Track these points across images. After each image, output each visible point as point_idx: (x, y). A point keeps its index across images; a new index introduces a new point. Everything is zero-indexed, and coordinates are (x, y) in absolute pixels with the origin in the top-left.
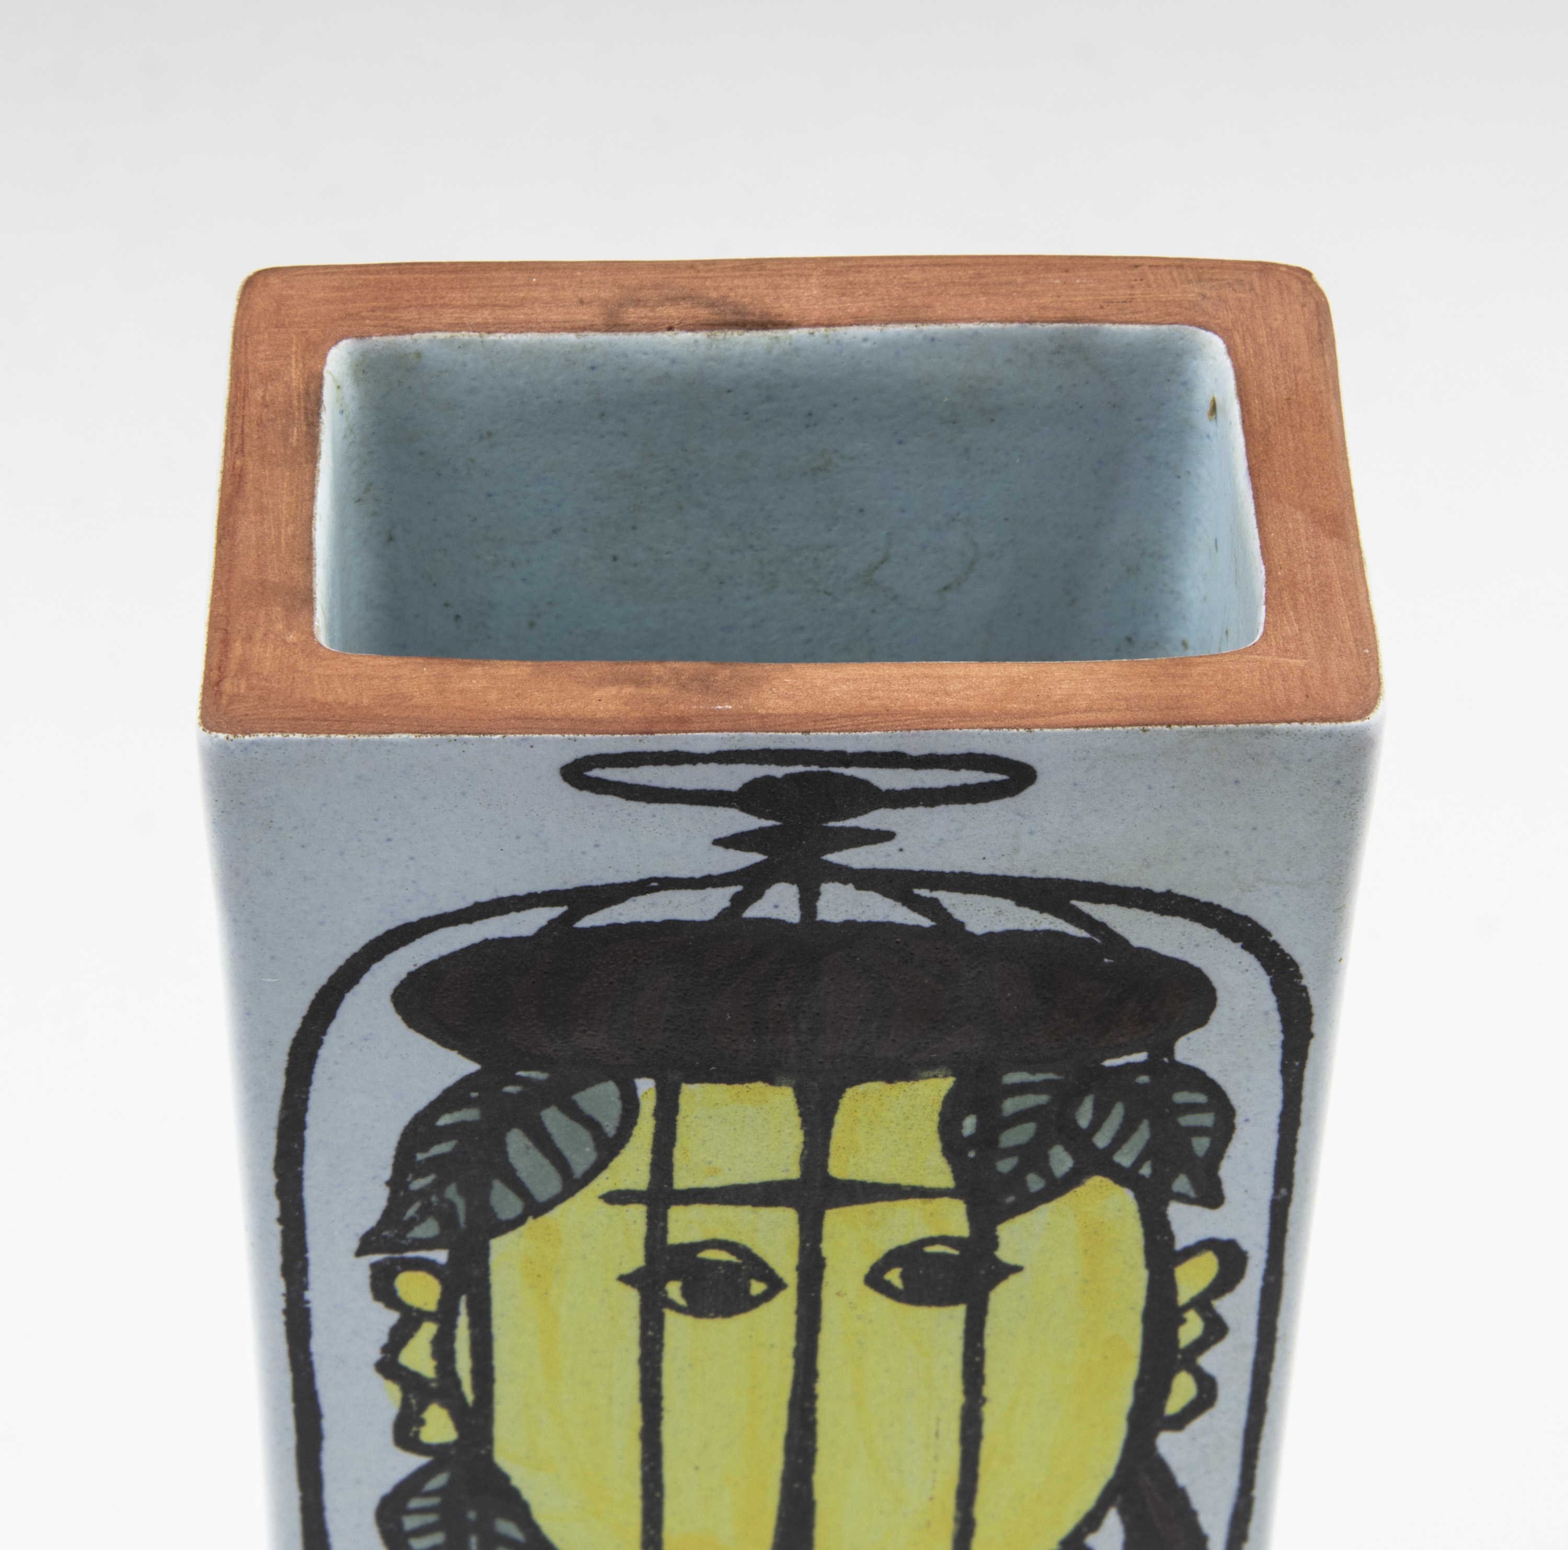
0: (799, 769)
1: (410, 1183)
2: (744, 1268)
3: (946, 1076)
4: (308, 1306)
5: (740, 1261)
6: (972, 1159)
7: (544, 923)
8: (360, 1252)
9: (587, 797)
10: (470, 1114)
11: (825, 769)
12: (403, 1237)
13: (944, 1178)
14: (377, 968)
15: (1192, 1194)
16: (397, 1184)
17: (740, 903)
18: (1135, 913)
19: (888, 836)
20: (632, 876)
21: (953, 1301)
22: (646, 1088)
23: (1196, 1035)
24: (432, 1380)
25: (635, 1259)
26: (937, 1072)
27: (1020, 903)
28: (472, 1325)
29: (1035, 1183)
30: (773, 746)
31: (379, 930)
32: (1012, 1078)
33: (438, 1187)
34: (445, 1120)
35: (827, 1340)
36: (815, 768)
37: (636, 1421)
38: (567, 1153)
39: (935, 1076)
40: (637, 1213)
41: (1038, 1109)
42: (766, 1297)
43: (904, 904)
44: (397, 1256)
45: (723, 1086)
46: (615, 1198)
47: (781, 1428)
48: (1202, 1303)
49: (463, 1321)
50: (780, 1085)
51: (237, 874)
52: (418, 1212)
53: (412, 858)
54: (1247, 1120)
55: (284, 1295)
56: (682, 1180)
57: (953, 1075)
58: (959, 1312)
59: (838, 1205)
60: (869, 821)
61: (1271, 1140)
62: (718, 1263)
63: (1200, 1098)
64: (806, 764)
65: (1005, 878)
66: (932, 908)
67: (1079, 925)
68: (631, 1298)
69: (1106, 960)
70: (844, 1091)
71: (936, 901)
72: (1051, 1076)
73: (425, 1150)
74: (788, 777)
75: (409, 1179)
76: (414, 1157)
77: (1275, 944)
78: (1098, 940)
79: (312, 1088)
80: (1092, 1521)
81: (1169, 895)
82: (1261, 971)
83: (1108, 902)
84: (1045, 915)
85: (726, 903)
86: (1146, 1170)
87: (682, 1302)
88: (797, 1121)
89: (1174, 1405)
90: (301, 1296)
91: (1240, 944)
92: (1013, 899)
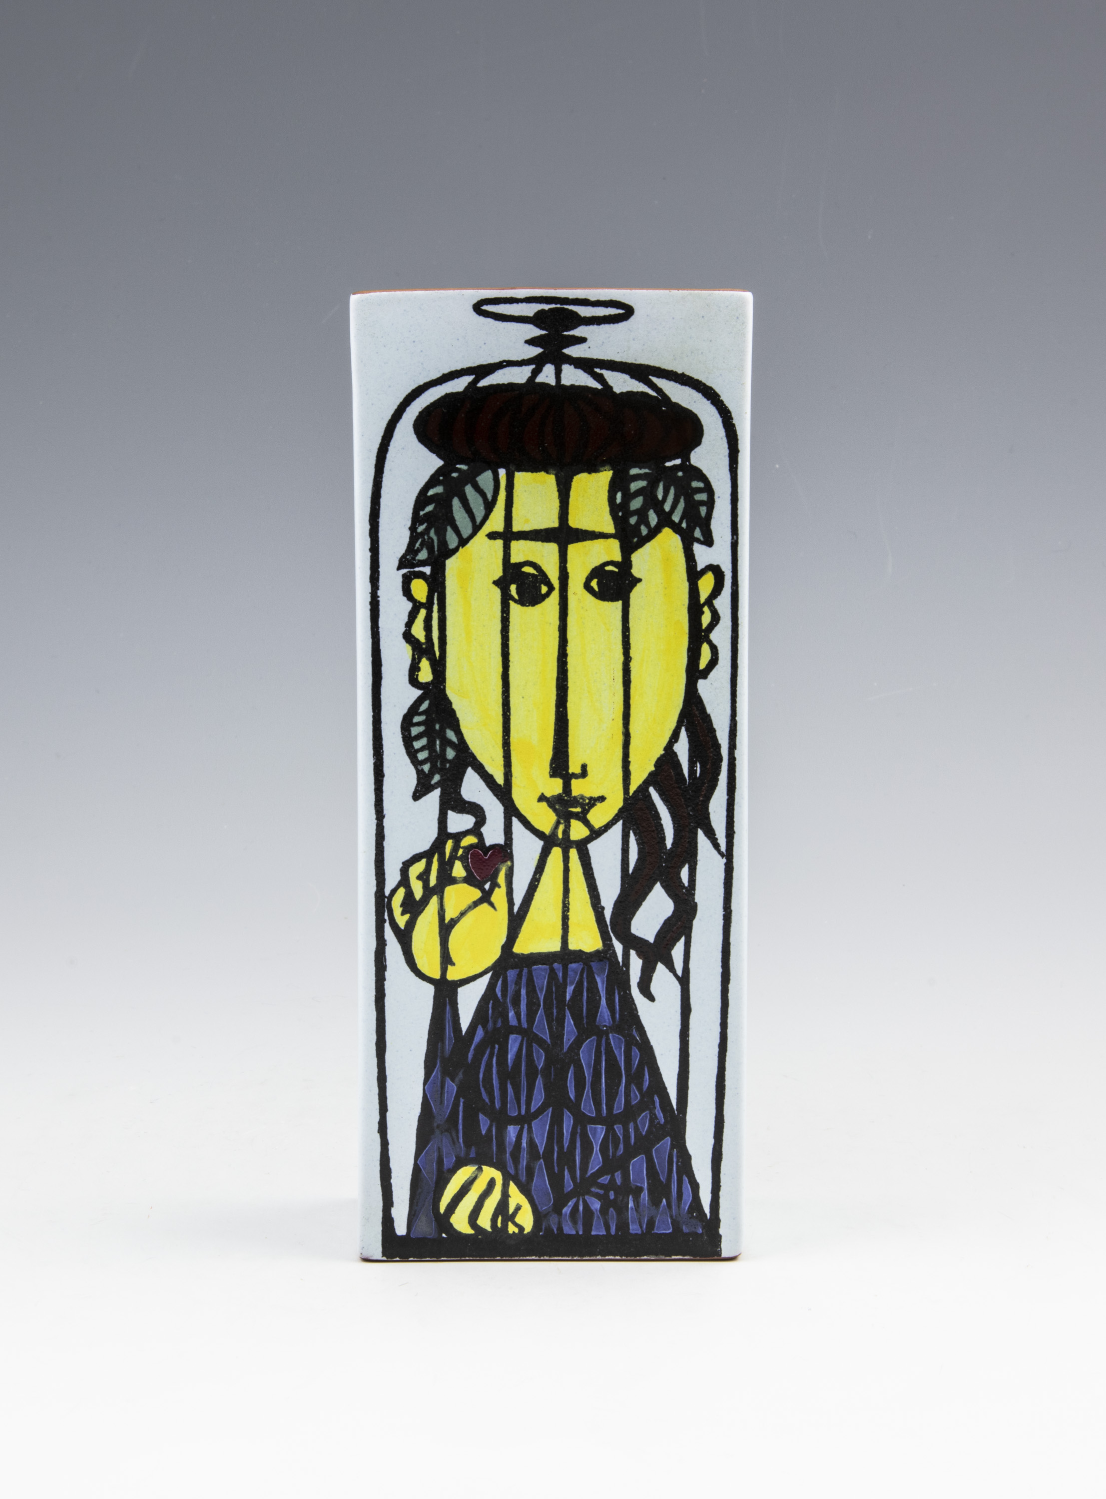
0: (553, 306)
1: (417, 528)
2: (539, 577)
3: (609, 470)
4: (378, 599)
5: (537, 574)
6: (621, 517)
7: (466, 384)
8: (399, 568)
9: (482, 319)
10: (439, 489)
11: (562, 306)
12: (414, 559)
13: (610, 529)
14: (408, 409)
15: (702, 539)
16: (413, 529)
17: (535, 373)
18: (672, 384)
19: (582, 340)
20: (496, 360)
21: (617, 600)
22: (502, 472)
23: (698, 450)
24: (423, 644)
25: (498, 573)
26: (606, 468)
27: (632, 377)
28: (439, 611)
29: (644, 531)
30: (544, 295)
31: (409, 390)
32: (634, 471)
33: (427, 530)
34: (431, 492)
35: (570, 619)
36: (558, 306)
37: (500, 669)
38: (474, 511)
39: (606, 470)
40: (499, 543)
41: (643, 488)
42: (548, 594)
43: (591, 377)
44: (412, 570)
45: (530, 474)
46: (492, 536)
47: (555, 675)
48: (709, 602)
49: (435, 608)
50: (550, 474)
51: (362, 362)
52: (420, 545)
53: (422, 351)
54: (719, 497)
55: (370, 593)
56: (516, 528)
57: (612, 470)
58: (620, 602)
59: (572, 543)
60: (579, 332)
61: (728, 507)
62: (529, 574)
63: (701, 485)
64: (556, 304)
65: (626, 364)
66: (600, 378)
67: (653, 389)
68: (497, 593)
69: (663, 408)
70: (573, 478)
71: (602, 375)
72: (647, 471)
73: (423, 510)
74: (550, 310)
75: (417, 526)
76: (419, 514)
77: (722, 401)
78: (660, 398)
79: (384, 475)
80: (675, 737)
81: (683, 375)
82: (718, 416)
83: (663, 377)
84: (641, 384)
85: (529, 374)
86: (684, 525)
87: (516, 597)
88: (557, 494)
89: (703, 664)
90: (376, 593)
91: (710, 401)
92: (629, 375)
